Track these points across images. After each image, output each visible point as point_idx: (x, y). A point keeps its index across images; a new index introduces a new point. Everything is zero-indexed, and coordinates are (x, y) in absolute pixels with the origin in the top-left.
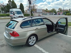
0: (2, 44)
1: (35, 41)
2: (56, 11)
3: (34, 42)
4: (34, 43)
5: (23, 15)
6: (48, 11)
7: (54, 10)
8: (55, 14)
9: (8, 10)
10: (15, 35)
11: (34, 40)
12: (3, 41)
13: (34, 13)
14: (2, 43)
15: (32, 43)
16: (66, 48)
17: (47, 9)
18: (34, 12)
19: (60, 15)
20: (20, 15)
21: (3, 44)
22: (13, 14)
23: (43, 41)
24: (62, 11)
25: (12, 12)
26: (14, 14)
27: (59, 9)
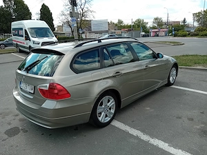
0: (9, 127)
1: (113, 111)
2: (148, 26)
3: (110, 113)
4: (112, 116)
5: (55, 39)
6: (124, 27)
7: (140, 22)
8: (143, 33)
9: (5, 28)
10: (57, 94)
11: (110, 109)
12: (9, 118)
13: (83, 33)
14: (10, 124)
15: (106, 116)
16: (203, 123)
17: (120, 22)
18: (84, 30)
19: (158, 36)
20: (46, 39)
21: (12, 126)
22: (24, 38)
23: (133, 109)
24: (162, 25)
25: (21, 32)
26: (27, 38)
27: (156, 19)
